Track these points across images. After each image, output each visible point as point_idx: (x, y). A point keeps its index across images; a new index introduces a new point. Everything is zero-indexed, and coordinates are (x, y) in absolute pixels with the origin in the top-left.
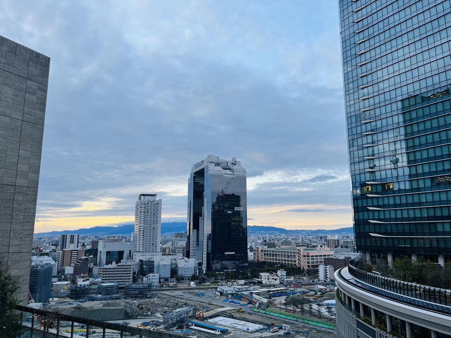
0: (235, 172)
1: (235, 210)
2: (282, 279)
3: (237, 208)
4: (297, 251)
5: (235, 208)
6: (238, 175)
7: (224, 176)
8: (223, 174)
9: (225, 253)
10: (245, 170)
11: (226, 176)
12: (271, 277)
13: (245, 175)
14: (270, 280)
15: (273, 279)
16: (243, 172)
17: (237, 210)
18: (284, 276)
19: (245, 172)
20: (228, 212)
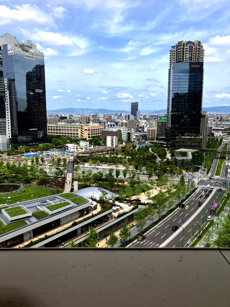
0: (34, 55)
1: (36, 91)
2: (86, 148)
3: (38, 90)
4: (80, 126)
5: (36, 90)
6: (37, 58)
7: (25, 57)
8: (24, 55)
9: (30, 130)
10: (43, 54)
11: (26, 58)
12: (79, 147)
13: (43, 59)
14: (78, 149)
15: (80, 148)
16: (42, 56)
17: (38, 91)
18: (88, 145)
19: (43, 56)
20: (30, 93)
